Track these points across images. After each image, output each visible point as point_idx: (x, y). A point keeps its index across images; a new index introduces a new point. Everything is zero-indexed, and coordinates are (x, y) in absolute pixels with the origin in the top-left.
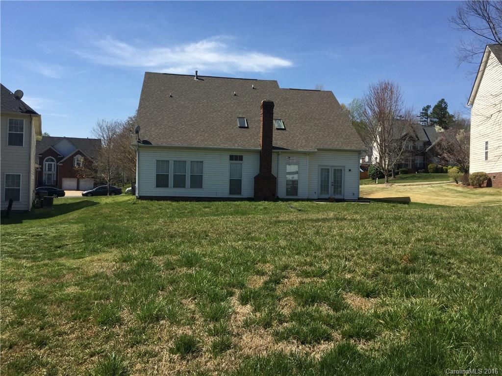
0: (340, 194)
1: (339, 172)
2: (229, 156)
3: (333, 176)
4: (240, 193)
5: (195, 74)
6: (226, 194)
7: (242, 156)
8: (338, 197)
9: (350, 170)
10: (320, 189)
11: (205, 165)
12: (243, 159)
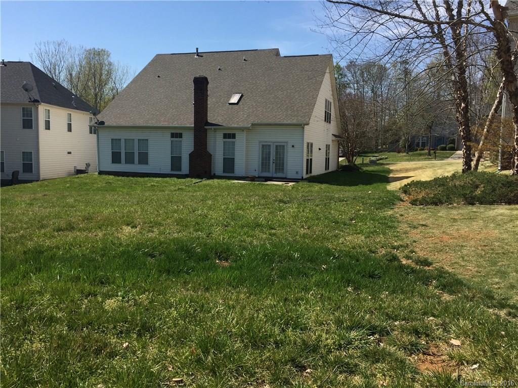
0: (283, 172)
1: (280, 149)
2: (170, 134)
3: (274, 153)
4: (180, 170)
5: (196, 52)
6: (167, 169)
7: (182, 133)
8: (280, 175)
9: (293, 146)
10: (260, 167)
11: (150, 143)
12: (183, 136)
